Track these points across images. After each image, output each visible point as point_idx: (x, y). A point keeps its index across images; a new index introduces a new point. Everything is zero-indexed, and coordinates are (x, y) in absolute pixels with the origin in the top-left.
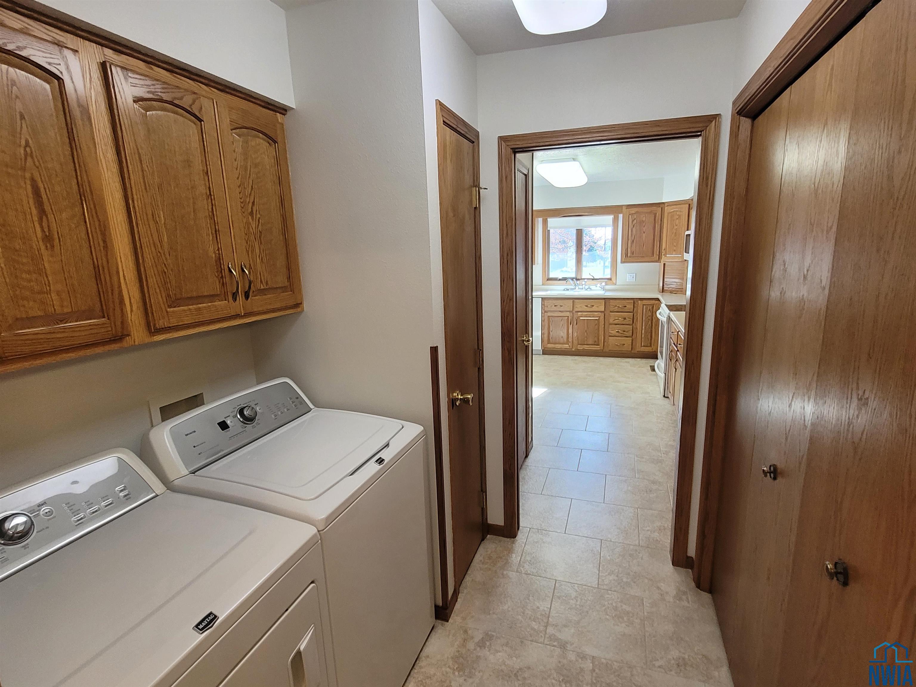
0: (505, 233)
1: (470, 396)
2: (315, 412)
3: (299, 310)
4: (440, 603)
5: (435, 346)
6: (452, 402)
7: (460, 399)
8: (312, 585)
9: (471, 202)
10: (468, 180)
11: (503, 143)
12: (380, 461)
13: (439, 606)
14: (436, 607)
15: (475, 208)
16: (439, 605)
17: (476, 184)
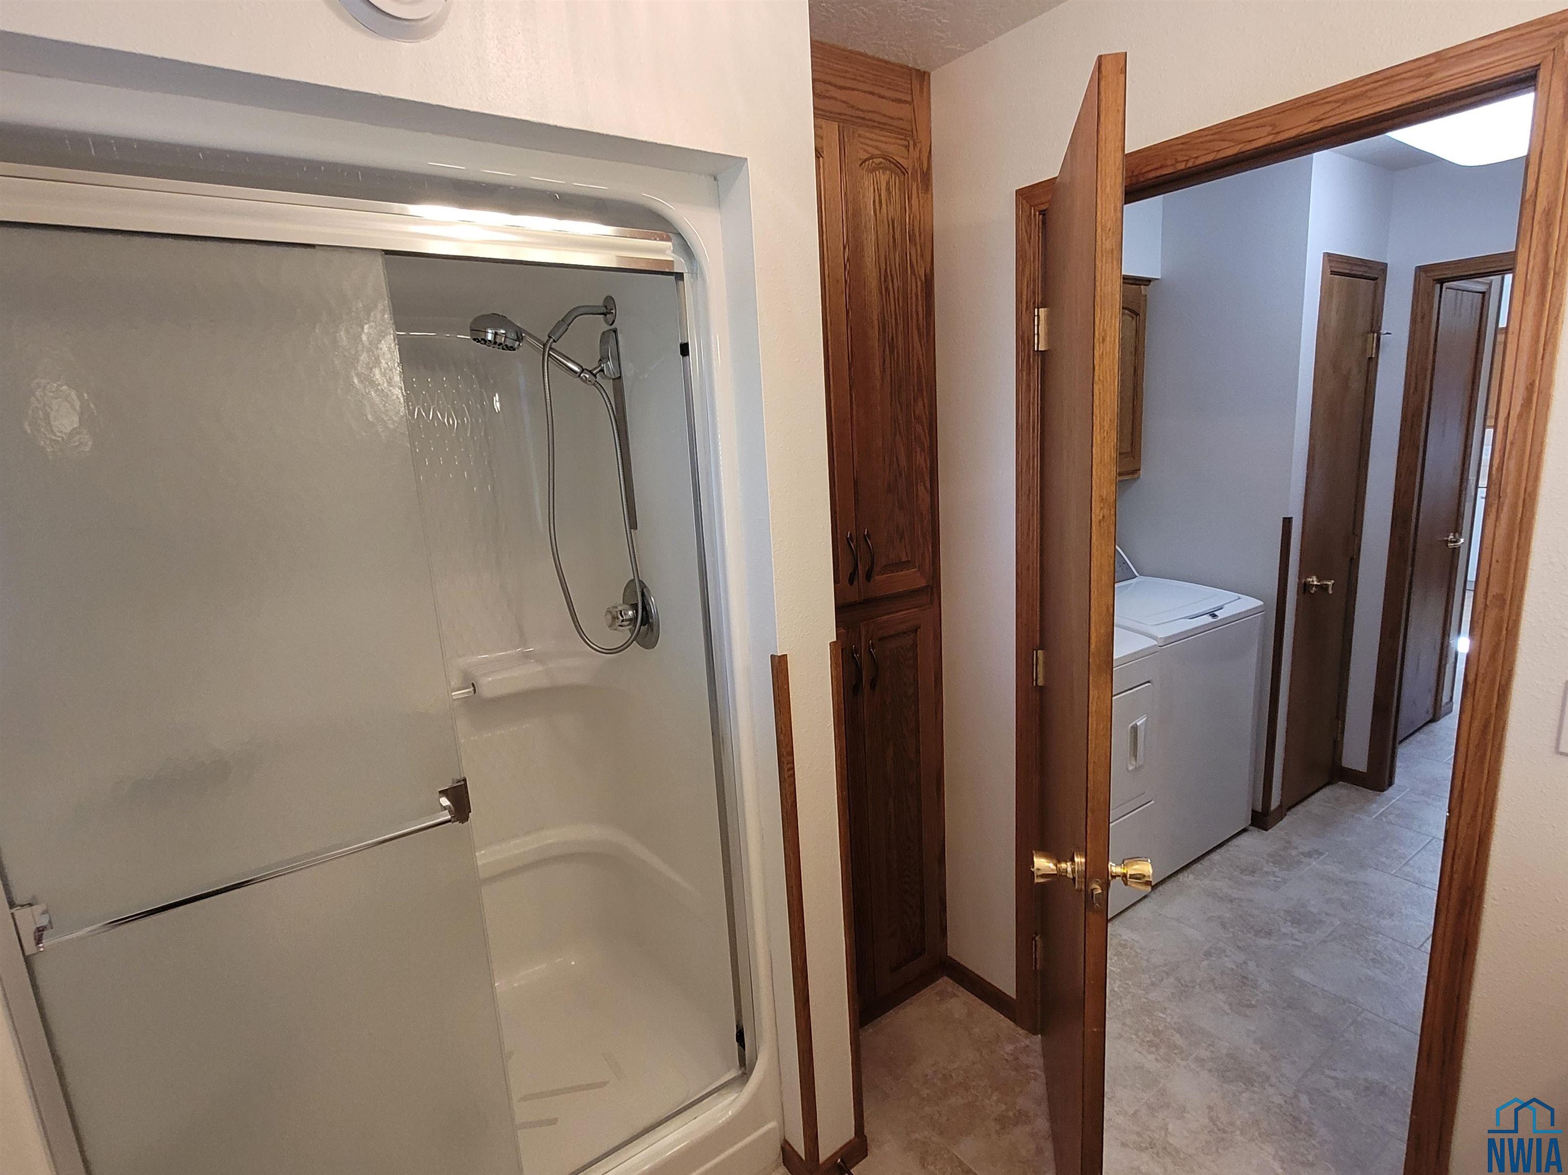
0: (1413, 385)
1: (1330, 583)
2: (1139, 579)
3: (1136, 476)
4: (1259, 808)
5: (1289, 516)
6: (1304, 588)
7: (1316, 585)
8: (1149, 684)
9: (1364, 351)
10: (1362, 324)
11: (1423, 275)
12: (1214, 616)
13: (1257, 812)
14: (1254, 812)
15: (1370, 358)
16: (1257, 810)
17: (1375, 327)
